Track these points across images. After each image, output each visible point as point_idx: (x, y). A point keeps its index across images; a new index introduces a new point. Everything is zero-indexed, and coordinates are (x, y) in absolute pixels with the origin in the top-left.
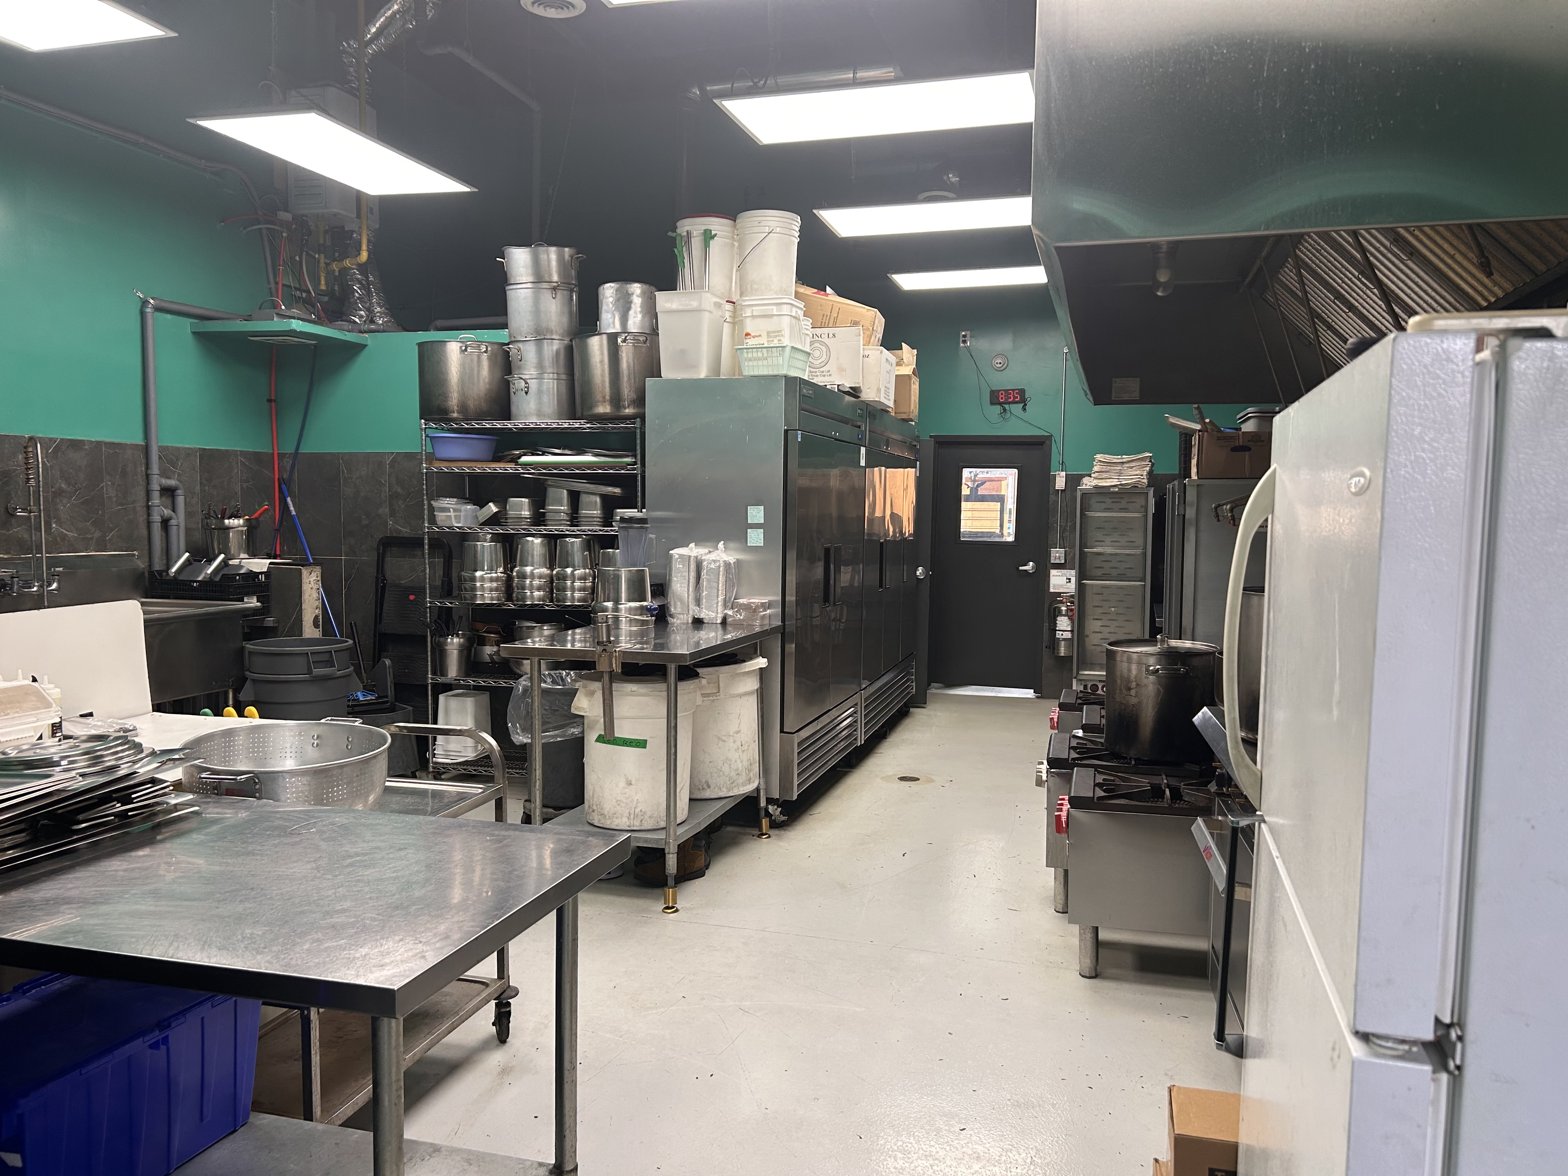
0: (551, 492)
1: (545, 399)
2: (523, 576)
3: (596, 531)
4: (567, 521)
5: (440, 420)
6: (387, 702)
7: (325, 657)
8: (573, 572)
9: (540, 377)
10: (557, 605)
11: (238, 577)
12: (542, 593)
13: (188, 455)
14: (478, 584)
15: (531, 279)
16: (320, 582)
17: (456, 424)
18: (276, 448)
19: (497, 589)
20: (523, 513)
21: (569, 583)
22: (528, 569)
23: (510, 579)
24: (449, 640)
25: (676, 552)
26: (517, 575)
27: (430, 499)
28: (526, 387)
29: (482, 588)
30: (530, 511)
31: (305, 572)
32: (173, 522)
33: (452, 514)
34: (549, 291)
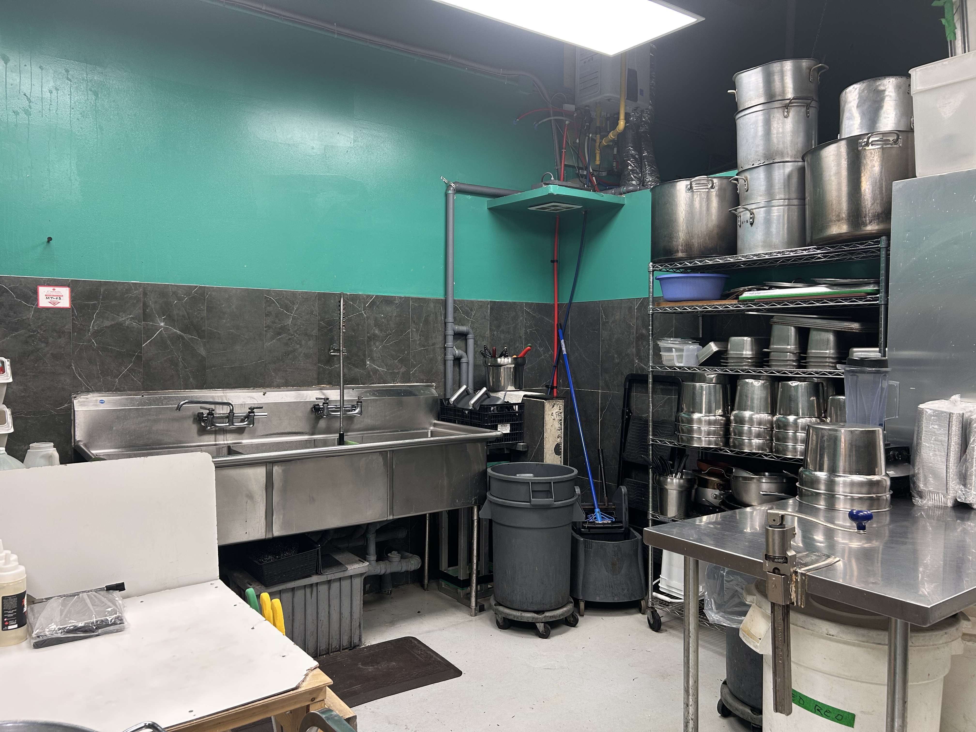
0: (777, 330)
1: (774, 230)
2: (741, 421)
3: (824, 374)
4: (793, 361)
5: (667, 261)
6: (621, 527)
7: (545, 488)
8: (796, 420)
9: (769, 205)
10: (776, 456)
11: (492, 408)
12: (761, 441)
13: (481, 307)
14: (695, 426)
15: (762, 100)
16: (563, 414)
17: (680, 264)
18: (556, 301)
19: (714, 433)
20: (744, 353)
21: (791, 433)
22: (747, 414)
23: (728, 423)
24: (669, 480)
25: (928, 407)
26: (735, 419)
27: (655, 340)
28: (751, 218)
29: (699, 431)
30: (752, 350)
31: (548, 405)
32: (464, 360)
33: (674, 353)
34: (780, 110)
